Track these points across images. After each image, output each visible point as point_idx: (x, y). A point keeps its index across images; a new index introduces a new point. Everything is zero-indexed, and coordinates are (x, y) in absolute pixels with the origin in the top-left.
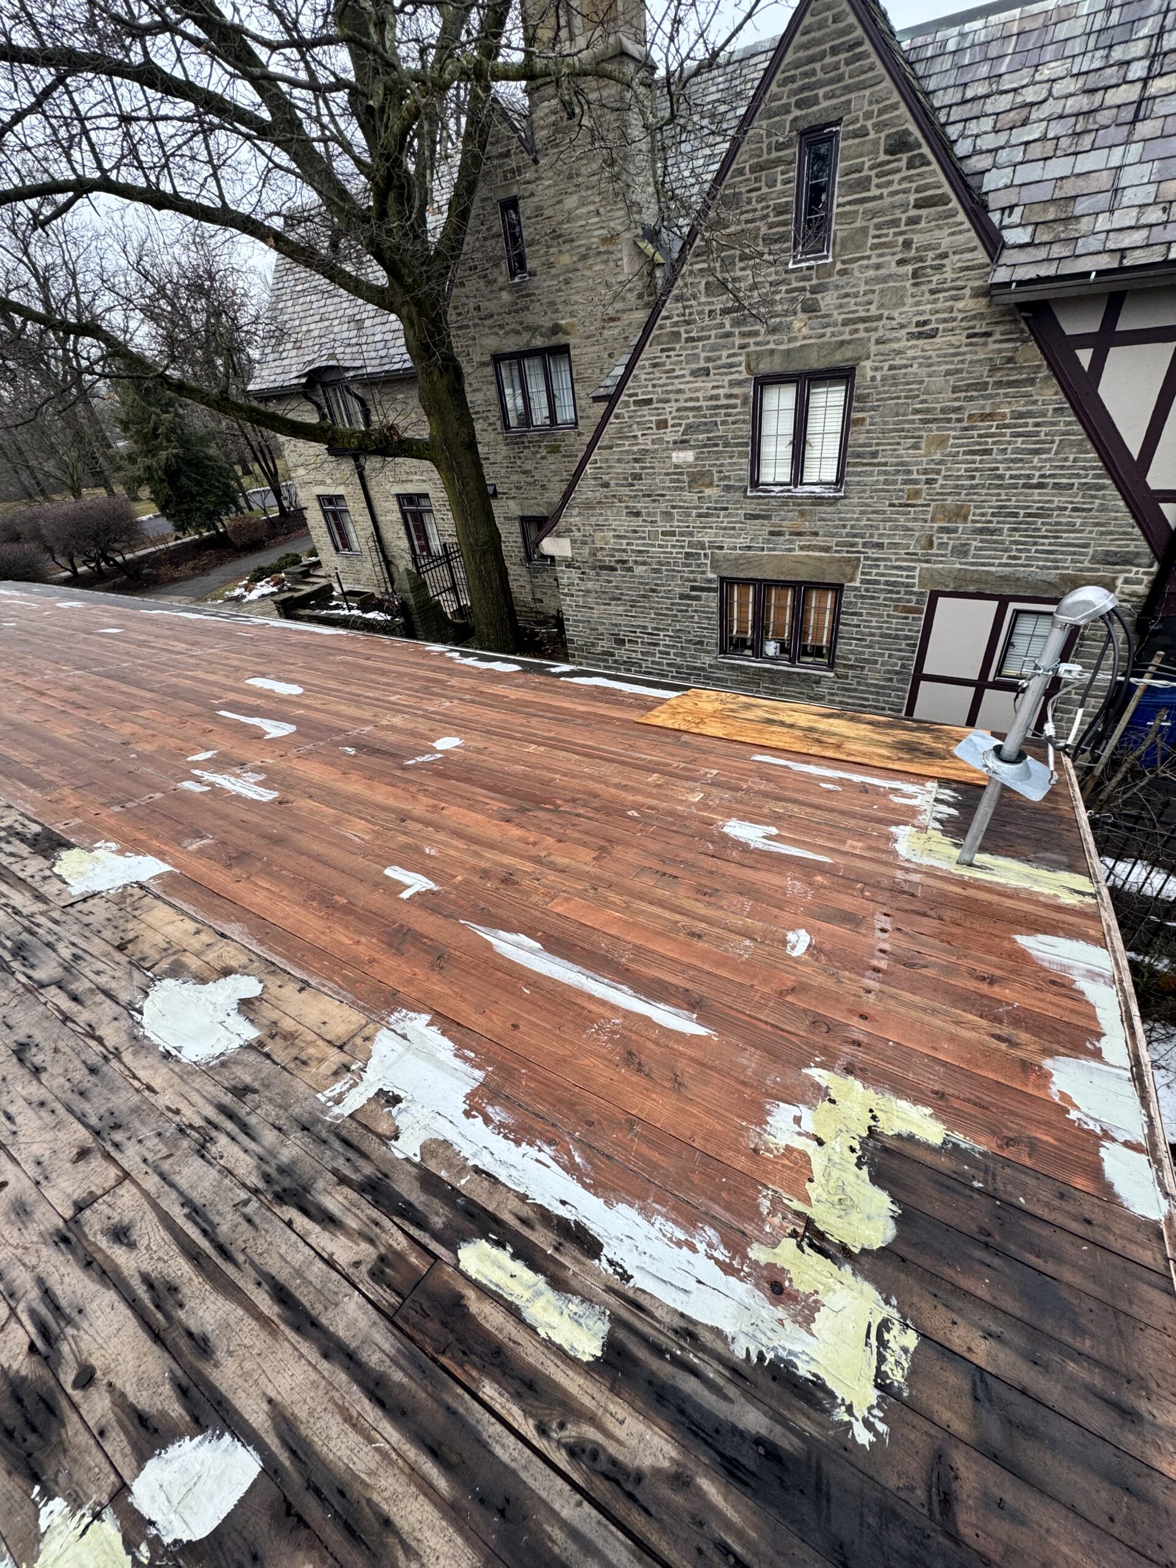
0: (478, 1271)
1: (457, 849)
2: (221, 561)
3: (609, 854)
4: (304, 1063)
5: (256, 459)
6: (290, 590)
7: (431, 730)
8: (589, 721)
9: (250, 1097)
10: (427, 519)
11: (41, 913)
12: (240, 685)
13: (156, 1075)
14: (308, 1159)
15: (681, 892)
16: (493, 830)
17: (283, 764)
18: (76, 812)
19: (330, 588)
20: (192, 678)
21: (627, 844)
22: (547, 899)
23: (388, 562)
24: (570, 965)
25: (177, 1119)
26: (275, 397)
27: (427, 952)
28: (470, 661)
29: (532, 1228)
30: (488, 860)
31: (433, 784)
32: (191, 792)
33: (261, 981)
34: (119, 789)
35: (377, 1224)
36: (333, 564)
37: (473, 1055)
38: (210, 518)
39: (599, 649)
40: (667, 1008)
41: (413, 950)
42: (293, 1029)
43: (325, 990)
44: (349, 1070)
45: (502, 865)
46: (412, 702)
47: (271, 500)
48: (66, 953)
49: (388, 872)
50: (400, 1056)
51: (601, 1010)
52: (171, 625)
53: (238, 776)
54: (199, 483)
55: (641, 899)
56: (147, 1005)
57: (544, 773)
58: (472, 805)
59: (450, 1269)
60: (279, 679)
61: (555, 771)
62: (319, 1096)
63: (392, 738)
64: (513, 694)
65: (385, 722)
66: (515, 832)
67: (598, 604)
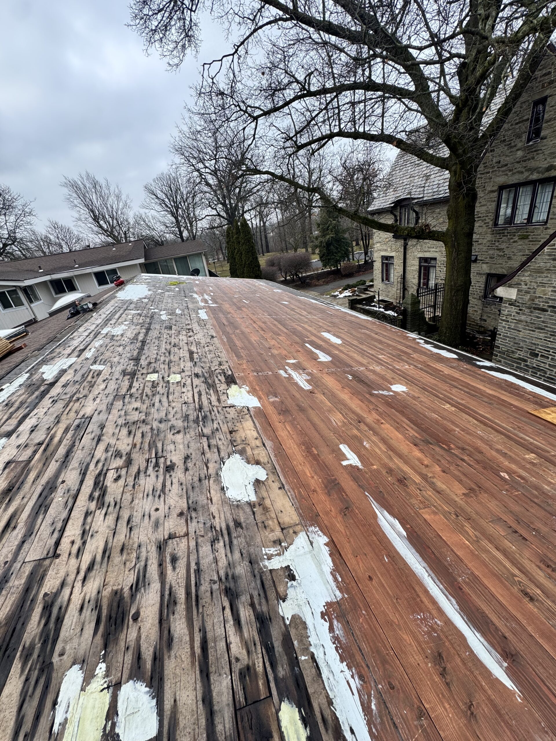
0: (286, 727)
1: (380, 449)
2: (335, 280)
3: (476, 496)
4: (265, 527)
5: (362, 239)
6: (357, 295)
7: (393, 378)
8: (491, 401)
9: (239, 529)
10: (432, 270)
11: (217, 407)
12: (318, 334)
13: (216, 496)
14: (245, 580)
15: (527, 553)
16: (405, 447)
17: (319, 375)
18: (244, 370)
19: (374, 297)
20: (303, 327)
21: (493, 495)
22: (421, 506)
23: (404, 289)
24: (420, 559)
25: (213, 521)
26: (378, 213)
27: (342, 501)
28: (428, 347)
29: (327, 730)
30: (395, 463)
31: (382, 408)
32: (281, 375)
33: (267, 475)
34: (260, 366)
35: (255, 644)
36: (378, 287)
37: (340, 580)
38: (338, 262)
39: (517, 356)
40: (482, 640)
41: (336, 496)
42: (269, 506)
43: (289, 494)
44: (280, 544)
45: (402, 471)
46: (389, 361)
47: (363, 257)
48: (215, 426)
49: (342, 446)
50: (305, 553)
51: (430, 606)
52: (305, 303)
53: (300, 374)
54: (337, 248)
55: (490, 541)
56: (227, 462)
57: (449, 424)
58: (399, 427)
59: (274, 710)
60: (334, 335)
61: (457, 426)
62: (263, 549)
63: (372, 376)
64: (446, 371)
65: (371, 368)
66: (417, 453)
67: (525, 329)
